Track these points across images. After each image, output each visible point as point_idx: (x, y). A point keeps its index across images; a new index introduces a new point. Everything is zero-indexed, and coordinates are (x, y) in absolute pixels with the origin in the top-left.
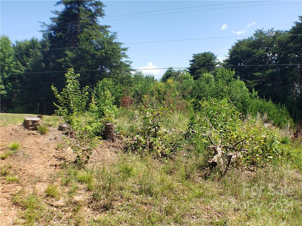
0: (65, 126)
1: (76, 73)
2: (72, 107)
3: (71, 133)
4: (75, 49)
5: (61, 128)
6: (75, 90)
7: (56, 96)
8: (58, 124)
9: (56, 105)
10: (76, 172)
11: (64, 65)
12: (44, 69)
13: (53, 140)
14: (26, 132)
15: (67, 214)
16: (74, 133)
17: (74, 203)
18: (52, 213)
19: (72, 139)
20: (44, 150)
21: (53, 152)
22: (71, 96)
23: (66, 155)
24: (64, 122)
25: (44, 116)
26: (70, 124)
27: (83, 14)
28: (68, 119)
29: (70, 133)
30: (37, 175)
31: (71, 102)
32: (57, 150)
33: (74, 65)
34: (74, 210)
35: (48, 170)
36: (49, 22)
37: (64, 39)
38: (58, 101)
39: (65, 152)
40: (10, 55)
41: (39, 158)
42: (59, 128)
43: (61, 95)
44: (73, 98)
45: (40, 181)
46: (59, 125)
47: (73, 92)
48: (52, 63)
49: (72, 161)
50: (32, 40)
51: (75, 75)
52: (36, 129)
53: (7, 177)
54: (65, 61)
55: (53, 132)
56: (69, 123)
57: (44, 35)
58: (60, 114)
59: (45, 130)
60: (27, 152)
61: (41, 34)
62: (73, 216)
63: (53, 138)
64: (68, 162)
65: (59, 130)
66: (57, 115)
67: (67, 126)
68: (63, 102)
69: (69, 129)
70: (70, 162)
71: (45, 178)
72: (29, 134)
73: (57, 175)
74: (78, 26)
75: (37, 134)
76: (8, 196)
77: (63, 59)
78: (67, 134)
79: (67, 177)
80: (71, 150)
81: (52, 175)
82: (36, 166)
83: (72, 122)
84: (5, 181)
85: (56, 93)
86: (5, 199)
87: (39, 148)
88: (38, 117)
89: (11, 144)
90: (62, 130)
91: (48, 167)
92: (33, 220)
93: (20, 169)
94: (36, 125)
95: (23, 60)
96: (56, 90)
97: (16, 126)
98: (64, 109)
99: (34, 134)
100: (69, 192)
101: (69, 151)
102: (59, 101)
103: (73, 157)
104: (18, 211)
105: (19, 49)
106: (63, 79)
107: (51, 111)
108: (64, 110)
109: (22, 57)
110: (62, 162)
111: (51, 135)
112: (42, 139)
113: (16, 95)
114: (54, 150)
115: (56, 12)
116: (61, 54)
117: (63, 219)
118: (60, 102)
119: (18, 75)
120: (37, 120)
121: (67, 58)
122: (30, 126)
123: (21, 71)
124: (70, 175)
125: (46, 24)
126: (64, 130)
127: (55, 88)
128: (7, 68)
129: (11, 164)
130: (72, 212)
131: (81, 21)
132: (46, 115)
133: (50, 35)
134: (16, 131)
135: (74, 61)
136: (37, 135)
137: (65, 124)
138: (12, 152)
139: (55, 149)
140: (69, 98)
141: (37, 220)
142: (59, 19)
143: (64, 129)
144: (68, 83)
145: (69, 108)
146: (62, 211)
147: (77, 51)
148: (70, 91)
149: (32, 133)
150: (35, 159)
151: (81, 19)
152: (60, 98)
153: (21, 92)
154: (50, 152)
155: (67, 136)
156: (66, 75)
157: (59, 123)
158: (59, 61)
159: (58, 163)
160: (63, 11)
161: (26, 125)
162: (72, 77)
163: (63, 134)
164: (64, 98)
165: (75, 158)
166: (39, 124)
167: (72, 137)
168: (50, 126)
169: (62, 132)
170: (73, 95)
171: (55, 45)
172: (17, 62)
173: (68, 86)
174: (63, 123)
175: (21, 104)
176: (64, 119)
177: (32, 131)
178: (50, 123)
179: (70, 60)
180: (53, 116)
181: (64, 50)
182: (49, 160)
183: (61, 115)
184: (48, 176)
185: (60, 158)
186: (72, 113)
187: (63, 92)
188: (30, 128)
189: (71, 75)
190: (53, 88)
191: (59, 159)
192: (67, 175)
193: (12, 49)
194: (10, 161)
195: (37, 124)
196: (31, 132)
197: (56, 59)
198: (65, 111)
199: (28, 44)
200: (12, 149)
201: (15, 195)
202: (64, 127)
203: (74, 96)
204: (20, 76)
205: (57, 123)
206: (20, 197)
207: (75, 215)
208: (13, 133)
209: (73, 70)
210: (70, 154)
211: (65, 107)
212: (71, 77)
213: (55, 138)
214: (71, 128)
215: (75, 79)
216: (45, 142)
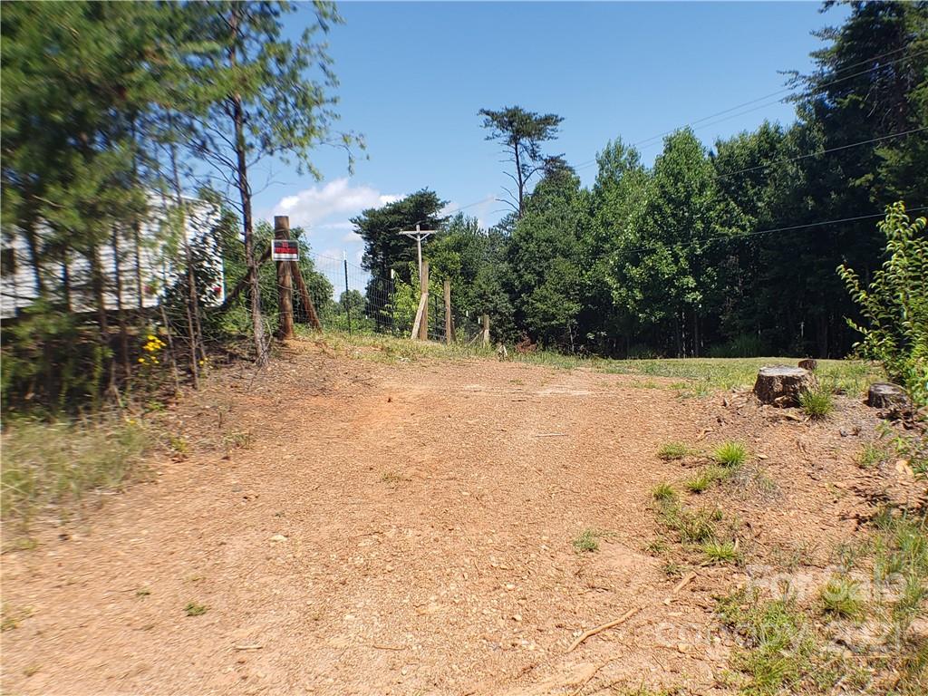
0: (886, 390)
1: (913, 215)
2: (907, 329)
3: (908, 415)
4: (904, 138)
5: (874, 400)
6: (913, 271)
7: (855, 296)
8: (864, 386)
9: (855, 326)
10: (921, 543)
11: (873, 194)
12: (814, 215)
13: (850, 437)
14: (765, 414)
15: (885, 674)
16: (916, 413)
17: (909, 641)
18: (837, 665)
19: (912, 434)
20: (822, 469)
21: (852, 477)
22: (901, 295)
23: (890, 486)
24: (886, 381)
25: (819, 361)
26: (903, 384)
27: (915, 20)
28: (896, 369)
29: (904, 414)
30: (797, 544)
31: (905, 314)
32: (861, 467)
33: (906, 190)
34: (908, 664)
35: (831, 530)
36: (810, 68)
37: (865, 111)
38: (862, 311)
39: (888, 475)
40: (703, 186)
41: (807, 492)
42: (867, 399)
43: (870, 292)
44: (908, 298)
45: (808, 562)
46: (868, 388)
47: (909, 281)
48: (838, 193)
49: (910, 506)
50: (765, 132)
51: (910, 224)
52: (797, 404)
53: (708, 547)
54: (877, 180)
55: (851, 413)
56: (899, 380)
57: (802, 108)
58: (870, 354)
59: (823, 405)
60: (769, 474)
61: (793, 106)
62: (904, 683)
63: (849, 431)
64: (897, 506)
65: (869, 405)
66: (862, 356)
67: (891, 392)
68: (876, 316)
69: (898, 401)
70: (902, 510)
71: (821, 555)
72: (775, 419)
73: (859, 547)
74: (905, 61)
75: (801, 418)
76: (707, 601)
77: (870, 177)
78: (892, 417)
79: (891, 557)
80: (907, 468)
81: (843, 546)
82: (796, 517)
83: (909, 377)
84: (700, 557)
85: (853, 287)
86: (698, 609)
87: (804, 462)
88: (801, 365)
89: (719, 451)
90: (879, 406)
91: (834, 520)
92: (777, 681)
93: (748, 525)
94: (795, 391)
95: (745, 194)
96: (853, 278)
97: (735, 396)
98: (881, 337)
99: (789, 419)
100: (895, 603)
101: (901, 471)
102: (866, 312)
103: (912, 493)
104: (734, 650)
105: (727, 163)
106: (874, 238)
107: (840, 347)
108: (881, 340)
109: (740, 188)
110: (877, 508)
111: (841, 422)
112: (814, 436)
113: (730, 303)
114: (853, 469)
115: (828, 33)
116: (861, 161)
117: (869, 686)
118: (866, 315)
119: (731, 242)
120: (799, 375)
121: (883, 172)
122: (778, 394)
123: (743, 228)
124: (901, 548)
125: (802, 73)
126: (884, 404)
127: (850, 273)
128: (699, 226)
129: (721, 507)
130: (900, 669)
131: (911, 45)
132: (826, 358)
133: (820, 107)
134: (735, 411)
135: (905, 176)
136: (799, 422)
137: (888, 385)
138: (722, 472)
139: (856, 465)
140: (895, 301)
141: (787, 681)
142: (840, 52)
143: (886, 401)
144: (891, 253)
145: (899, 333)
146: (870, 663)
147: (913, 145)
148: (900, 278)
149: (782, 416)
150: (792, 496)
151: (911, 39)
152: (866, 304)
153: (746, 292)
154: (839, 473)
155: (894, 424)
156: (882, 225)
157: (868, 382)
158: (858, 182)
159: (866, 510)
160: (850, 23)
161: (764, 390)
162: (901, 230)
163: (882, 418)
164: (882, 302)
165: (919, 496)
166: (803, 389)
167: (911, 428)
168: (840, 392)
169: (879, 410)
170: (907, 289)
171: (839, 135)
172: (728, 205)
173: (892, 262)
174: (881, 381)
175: (749, 330)
176: (885, 367)
177: (785, 410)
178: (840, 383)
179: (894, 174)
180: (849, 359)
181: (871, 145)
182: (835, 499)
183: (873, 358)
184: (831, 551)
185: (873, 496)
186: (909, 349)
187: (875, 281)
188: (779, 399)
189: (898, 224)
190: (844, 273)
191: (869, 497)
192: (893, 549)
193: (709, 168)
194: (716, 499)
195: (797, 386)
196: (780, 411)
197: (846, 180)
198: (884, 345)
199: (753, 144)
200: (724, 465)
201: (727, 602)
202: (883, 396)
203: (912, 293)
204: (738, 244)
205: (863, 382)
206: (743, 607)
207: (909, 679)
208: (726, 415)
209: (902, 208)
210: (904, 483)
211: (885, 329)
212: (899, 232)
213: (857, 432)
214: (905, 398)
215: (910, 234)
216: (824, 443)
